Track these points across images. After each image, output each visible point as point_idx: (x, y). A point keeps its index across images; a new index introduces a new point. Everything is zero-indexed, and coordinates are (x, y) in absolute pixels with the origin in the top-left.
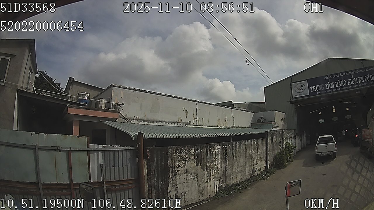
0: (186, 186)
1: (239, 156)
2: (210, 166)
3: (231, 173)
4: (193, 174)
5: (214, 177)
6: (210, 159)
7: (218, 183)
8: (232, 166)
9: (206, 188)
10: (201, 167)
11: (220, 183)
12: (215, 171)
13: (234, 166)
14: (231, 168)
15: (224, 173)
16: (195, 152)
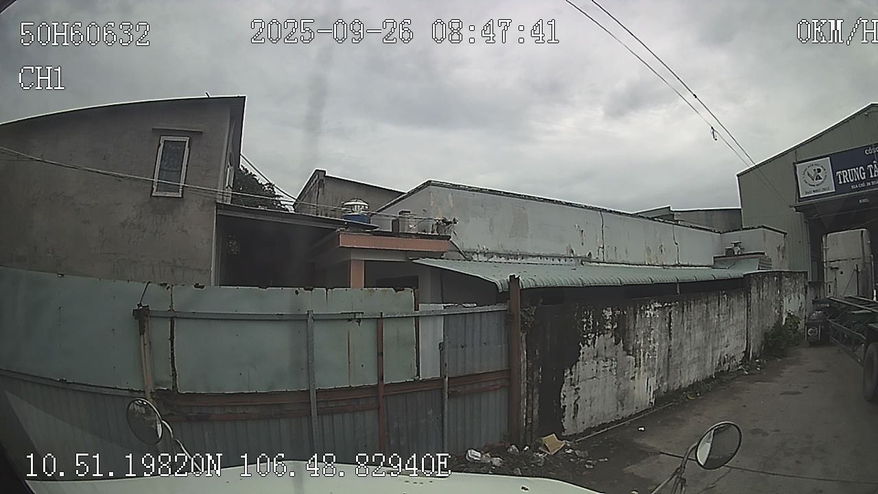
0: (594, 385)
1: (694, 326)
2: (640, 345)
3: (679, 362)
4: (609, 362)
5: (646, 368)
6: (640, 330)
7: (653, 381)
8: (681, 346)
9: (630, 392)
10: (623, 347)
11: (657, 381)
12: (649, 355)
13: (685, 346)
14: (678, 352)
15: (666, 360)
16: (614, 314)
